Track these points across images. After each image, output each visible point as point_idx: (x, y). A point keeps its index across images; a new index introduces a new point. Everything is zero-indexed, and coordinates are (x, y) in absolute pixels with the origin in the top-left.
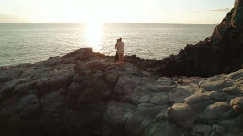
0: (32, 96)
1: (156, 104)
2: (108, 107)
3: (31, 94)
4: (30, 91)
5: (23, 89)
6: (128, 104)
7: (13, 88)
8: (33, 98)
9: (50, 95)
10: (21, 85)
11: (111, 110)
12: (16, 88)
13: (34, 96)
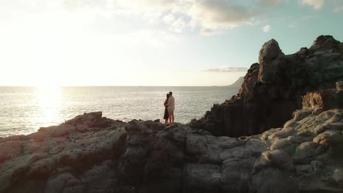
0: (65, 176)
1: (242, 158)
2: (189, 170)
3: (62, 172)
4: (60, 170)
5: (45, 167)
6: (208, 165)
7: (28, 168)
8: (70, 179)
9: (91, 171)
10: (41, 162)
11: (195, 173)
12: (33, 168)
13: (68, 175)
